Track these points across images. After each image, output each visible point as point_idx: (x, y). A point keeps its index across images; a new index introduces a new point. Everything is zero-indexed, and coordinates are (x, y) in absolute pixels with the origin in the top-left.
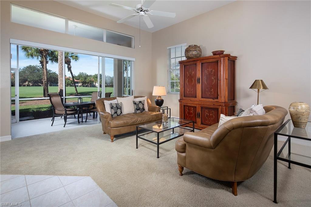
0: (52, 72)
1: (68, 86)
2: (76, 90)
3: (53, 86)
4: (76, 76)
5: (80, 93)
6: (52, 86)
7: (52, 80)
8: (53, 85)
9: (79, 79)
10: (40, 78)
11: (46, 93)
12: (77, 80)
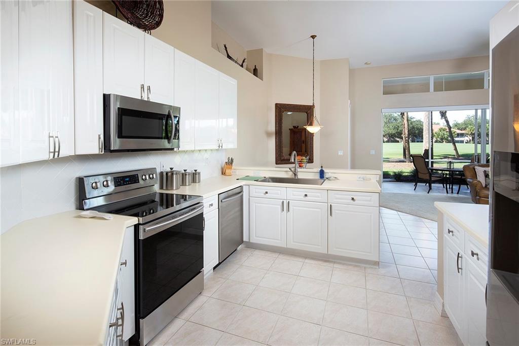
0: (414, 120)
1: (443, 142)
2: (456, 149)
3: (417, 142)
4: (459, 124)
5: (463, 156)
6: (414, 142)
7: (415, 133)
8: (416, 140)
9: (465, 129)
10: (398, 130)
11: (407, 153)
12: (461, 130)
